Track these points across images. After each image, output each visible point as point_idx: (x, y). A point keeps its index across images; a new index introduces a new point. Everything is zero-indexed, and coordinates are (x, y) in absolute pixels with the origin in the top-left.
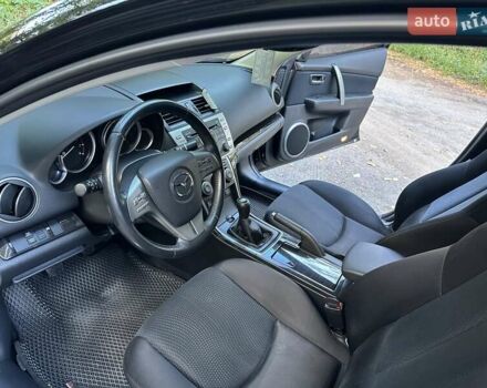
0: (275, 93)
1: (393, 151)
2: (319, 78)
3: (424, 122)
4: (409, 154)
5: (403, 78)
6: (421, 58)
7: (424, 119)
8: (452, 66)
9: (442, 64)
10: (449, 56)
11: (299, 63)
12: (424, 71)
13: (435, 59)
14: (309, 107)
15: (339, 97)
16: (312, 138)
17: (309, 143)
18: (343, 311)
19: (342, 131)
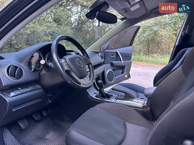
0: (101, 56)
1: (143, 84)
2: (113, 55)
3: (150, 76)
4: (149, 84)
5: (137, 67)
6: (141, 61)
7: (149, 75)
8: (151, 61)
9: (148, 61)
10: (150, 59)
11: (105, 50)
12: (143, 64)
13: (146, 60)
14: (112, 64)
15: (121, 61)
16: (115, 76)
17: (115, 77)
18: (151, 109)
19: (125, 73)
